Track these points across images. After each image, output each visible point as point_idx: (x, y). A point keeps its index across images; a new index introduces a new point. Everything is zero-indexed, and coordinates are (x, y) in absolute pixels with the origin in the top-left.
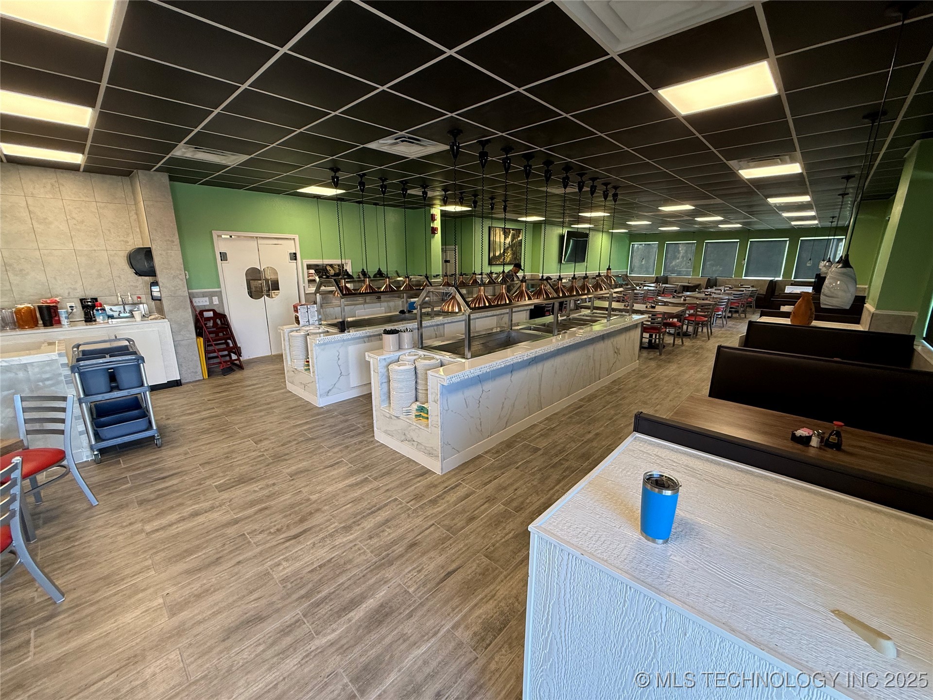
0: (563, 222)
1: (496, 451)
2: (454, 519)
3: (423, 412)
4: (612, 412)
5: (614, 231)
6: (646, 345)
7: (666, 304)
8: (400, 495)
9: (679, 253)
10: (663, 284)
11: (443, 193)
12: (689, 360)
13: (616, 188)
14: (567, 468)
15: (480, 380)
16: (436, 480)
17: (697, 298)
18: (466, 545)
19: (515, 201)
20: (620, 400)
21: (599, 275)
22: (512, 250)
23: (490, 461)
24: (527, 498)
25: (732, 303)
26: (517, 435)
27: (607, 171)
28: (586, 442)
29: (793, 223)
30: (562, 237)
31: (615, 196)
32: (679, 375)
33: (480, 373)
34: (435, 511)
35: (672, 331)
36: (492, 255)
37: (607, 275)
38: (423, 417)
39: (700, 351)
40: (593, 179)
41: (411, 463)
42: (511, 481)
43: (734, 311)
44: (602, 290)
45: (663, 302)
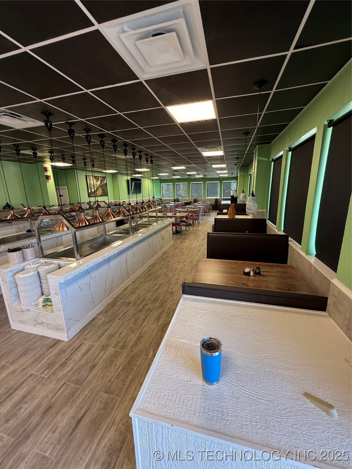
0: (127, 174)
1: (105, 312)
2: (80, 373)
3: (49, 302)
4: (165, 270)
5: (154, 178)
6: (175, 232)
7: (180, 212)
8: (35, 369)
9: (181, 187)
10: (177, 202)
11: (50, 154)
12: (193, 237)
13: (151, 157)
14: (148, 310)
15: (88, 272)
16: (64, 347)
17: (191, 208)
18: (90, 390)
19: (99, 161)
20: (168, 263)
21: (149, 201)
22: (102, 188)
23: (102, 319)
24: (128, 337)
25: (205, 209)
26: (118, 297)
27: (146, 148)
28: (155, 291)
29: (220, 175)
30: (128, 181)
31: (152, 161)
32: (191, 245)
33: (87, 268)
34: (65, 372)
35: (184, 224)
36: (90, 191)
37: (153, 201)
38: (49, 305)
39: (197, 232)
40: (140, 152)
41: (44, 339)
42: (116, 329)
43: (206, 212)
44: (152, 209)
45: (179, 211)
